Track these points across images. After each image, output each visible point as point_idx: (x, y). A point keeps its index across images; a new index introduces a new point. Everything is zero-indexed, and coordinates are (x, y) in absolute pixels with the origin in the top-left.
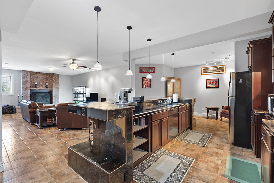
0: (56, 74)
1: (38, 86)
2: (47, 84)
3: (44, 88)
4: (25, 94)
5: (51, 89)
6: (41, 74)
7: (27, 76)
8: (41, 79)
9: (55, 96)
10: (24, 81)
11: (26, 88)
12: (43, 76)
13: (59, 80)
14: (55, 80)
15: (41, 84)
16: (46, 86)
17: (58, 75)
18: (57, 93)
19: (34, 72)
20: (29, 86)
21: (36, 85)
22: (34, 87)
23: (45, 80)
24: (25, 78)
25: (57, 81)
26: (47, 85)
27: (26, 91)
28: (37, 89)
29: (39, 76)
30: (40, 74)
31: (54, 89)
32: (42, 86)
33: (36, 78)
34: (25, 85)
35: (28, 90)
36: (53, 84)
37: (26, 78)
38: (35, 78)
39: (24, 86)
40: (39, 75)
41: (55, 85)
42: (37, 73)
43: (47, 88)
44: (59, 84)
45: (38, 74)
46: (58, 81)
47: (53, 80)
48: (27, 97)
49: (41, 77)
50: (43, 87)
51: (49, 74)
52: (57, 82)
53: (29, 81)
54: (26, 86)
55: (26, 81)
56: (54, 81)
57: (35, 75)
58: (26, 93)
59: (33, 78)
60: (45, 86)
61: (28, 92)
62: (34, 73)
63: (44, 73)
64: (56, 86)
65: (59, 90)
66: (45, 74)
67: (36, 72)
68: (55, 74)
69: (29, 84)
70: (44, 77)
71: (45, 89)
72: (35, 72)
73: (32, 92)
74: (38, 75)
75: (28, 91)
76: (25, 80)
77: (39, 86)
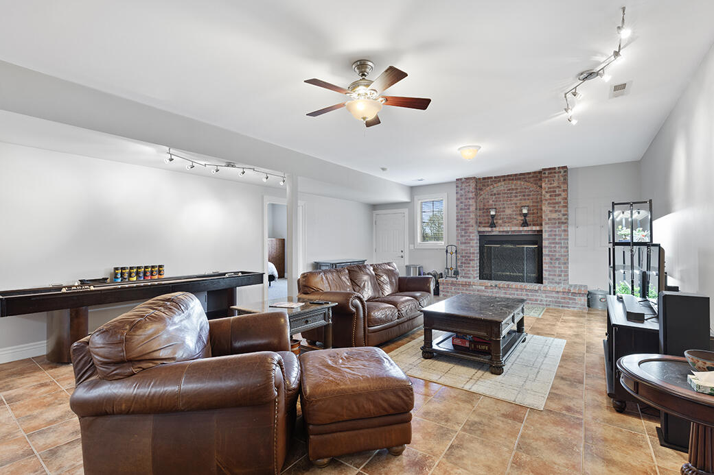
0: (555, 168)
1: (500, 222)
2: (525, 211)
3: (516, 225)
4: (463, 247)
5: (538, 228)
6: (510, 180)
7: (469, 192)
8: (509, 195)
9: (549, 255)
10: (461, 209)
11: (465, 229)
12: (513, 187)
13: (565, 191)
14: (553, 193)
15: (508, 211)
16: (523, 218)
17: (562, 171)
18: (556, 243)
19: (488, 178)
20: (472, 222)
21: (493, 217)
22: (489, 225)
23: (521, 200)
24: (463, 200)
25: (559, 195)
26: (525, 215)
27: (465, 236)
28: (497, 229)
29: (501, 187)
30: (504, 180)
31: (545, 228)
32: (510, 219)
33: (495, 195)
34: (463, 221)
35: (470, 233)
36: (544, 208)
37: (466, 199)
38: (491, 195)
39: (461, 223)
40: (503, 183)
41: (551, 211)
42: (498, 179)
43: (525, 224)
44: (566, 207)
45: (500, 181)
46: (563, 194)
47: (544, 192)
48: (466, 253)
49: (509, 190)
50: (515, 222)
51: (535, 173)
52: (558, 199)
53: (472, 208)
54: (466, 222)
55: (465, 209)
56: (548, 196)
57: (491, 187)
58: (465, 243)
59: (487, 196)
60: (520, 218)
61: (471, 240)
62: (489, 180)
63: (516, 175)
64: (555, 215)
65: (566, 231)
66: (520, 179)
67: (495, 177)
68: (550, 169)
69: (472, 216)
70: (517, 189)
71: (521, 229)
72: (491, 178)
73: (484, 239)
74: (499, 184)
75: (469, 236)
76: (463, 207)
77: (503, 218)
